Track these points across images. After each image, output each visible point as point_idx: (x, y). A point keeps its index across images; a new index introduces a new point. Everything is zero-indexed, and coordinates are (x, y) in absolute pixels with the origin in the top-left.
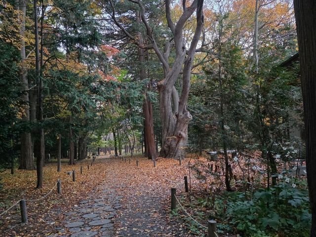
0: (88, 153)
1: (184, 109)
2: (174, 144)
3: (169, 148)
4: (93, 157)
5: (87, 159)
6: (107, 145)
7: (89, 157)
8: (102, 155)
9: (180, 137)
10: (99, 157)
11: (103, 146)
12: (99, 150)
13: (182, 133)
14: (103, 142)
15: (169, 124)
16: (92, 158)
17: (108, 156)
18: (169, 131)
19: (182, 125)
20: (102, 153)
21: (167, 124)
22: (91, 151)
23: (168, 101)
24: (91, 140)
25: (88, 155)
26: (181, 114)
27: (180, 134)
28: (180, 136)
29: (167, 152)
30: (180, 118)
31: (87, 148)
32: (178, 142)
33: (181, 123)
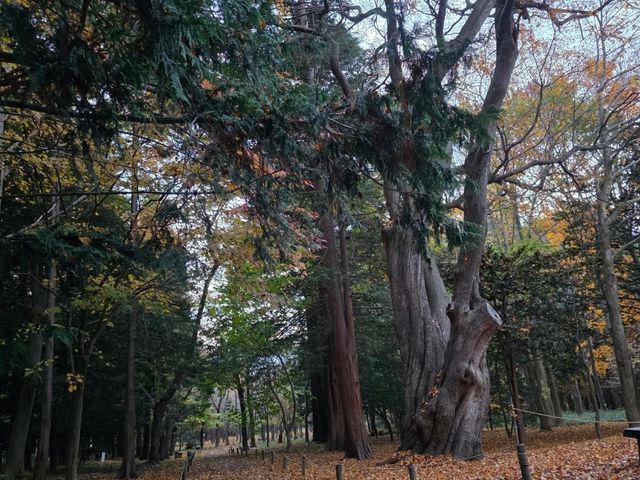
0: (177, 443)
1: (473, 296)
2: (449, 407)
3: (435, 420)
4: (189, 454)
5: (173, 458)
6: (221, 424)
7: (179, 455)
8: (209, 449)
9: (467, 383)
10: (203, 454)
11: (213, 424)
12: (202, 436)
13: (473, 369)
14: (213, 415)
15: (425, 343)
16: (185, 455)
17: (224, 450)
18: (428, 366)
19: (471, 342)
20: (207, 444)
21: (420, 342)
22: (185, 439)
23: (416, 274)
24: (185, 411)
25: (177, 448)
26: (465, 307)
27: (468, 374)
28: (469, 380)
29: (427, 432)
30: (462, 321)
31: (175, 429)
32: (462, 399)
33: (467, 335)
